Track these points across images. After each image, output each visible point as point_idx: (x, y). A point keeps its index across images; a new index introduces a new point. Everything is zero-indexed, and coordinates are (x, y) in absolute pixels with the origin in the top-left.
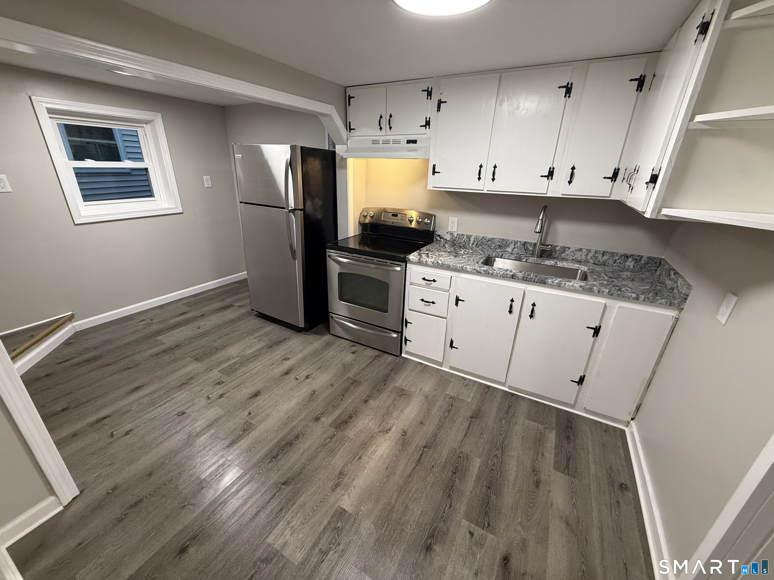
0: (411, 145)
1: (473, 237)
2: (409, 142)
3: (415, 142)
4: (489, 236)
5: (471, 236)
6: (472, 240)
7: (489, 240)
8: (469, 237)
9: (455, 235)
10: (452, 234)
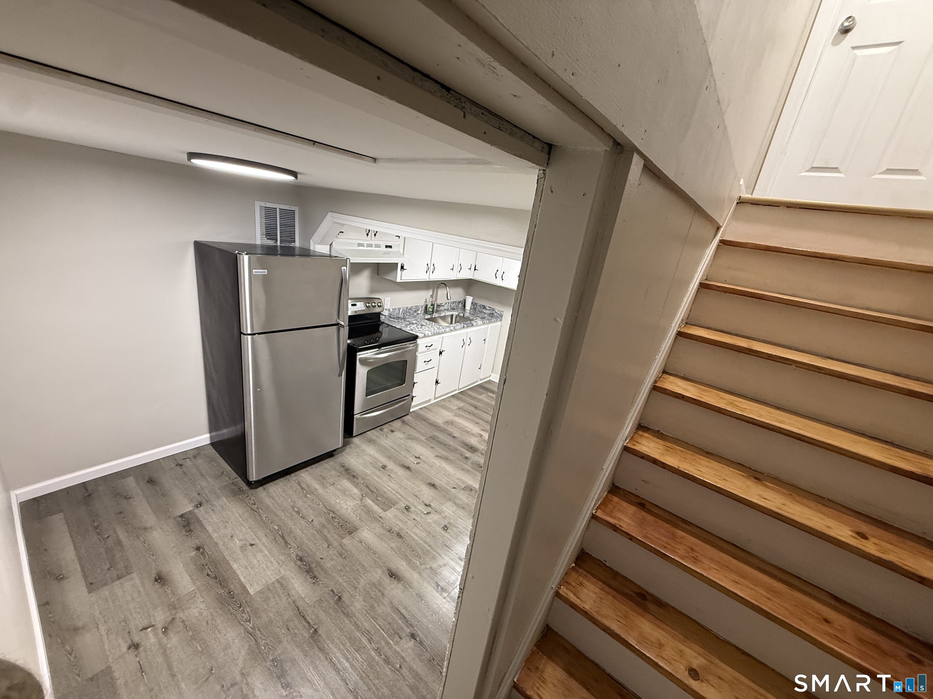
0: (389, 249)
1: (402, 309)
2: (387, 247)
3: (390, 247)
4: (409, 306)
5: (400, 308)
6: (401, 311)
7: (410, 309)
8: (399, 309)
9: (391, 310)
10: (389, 310)
